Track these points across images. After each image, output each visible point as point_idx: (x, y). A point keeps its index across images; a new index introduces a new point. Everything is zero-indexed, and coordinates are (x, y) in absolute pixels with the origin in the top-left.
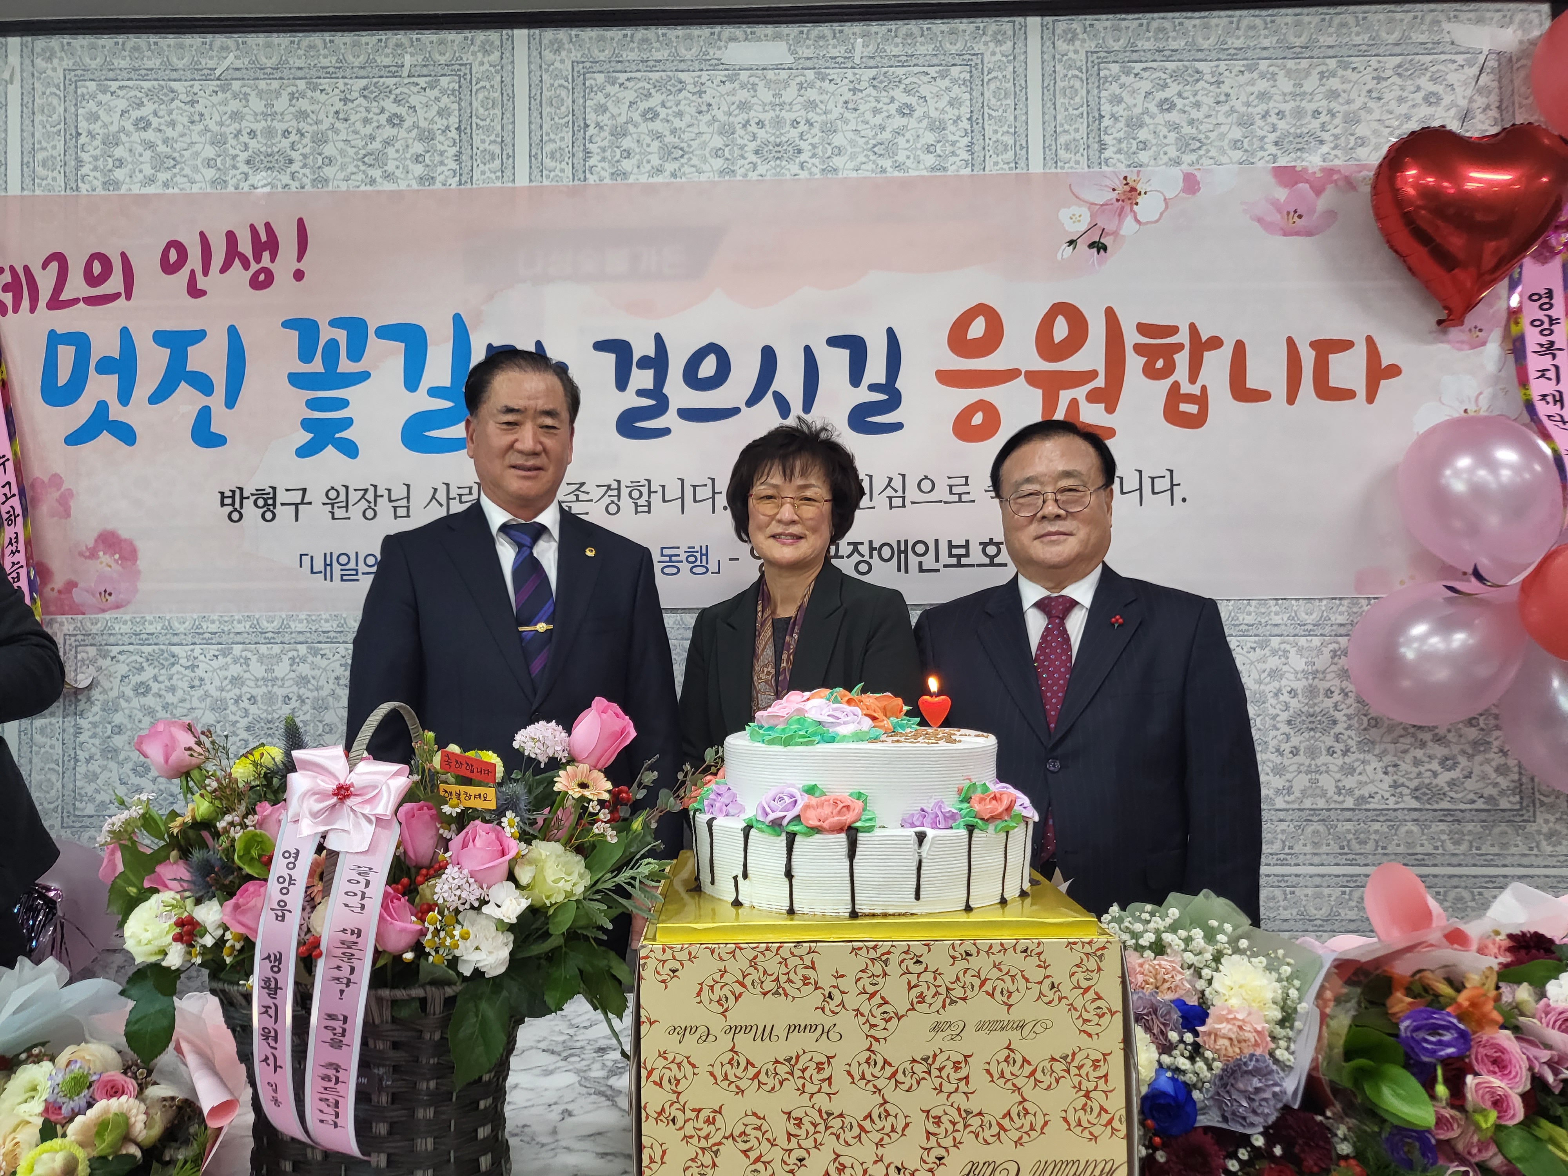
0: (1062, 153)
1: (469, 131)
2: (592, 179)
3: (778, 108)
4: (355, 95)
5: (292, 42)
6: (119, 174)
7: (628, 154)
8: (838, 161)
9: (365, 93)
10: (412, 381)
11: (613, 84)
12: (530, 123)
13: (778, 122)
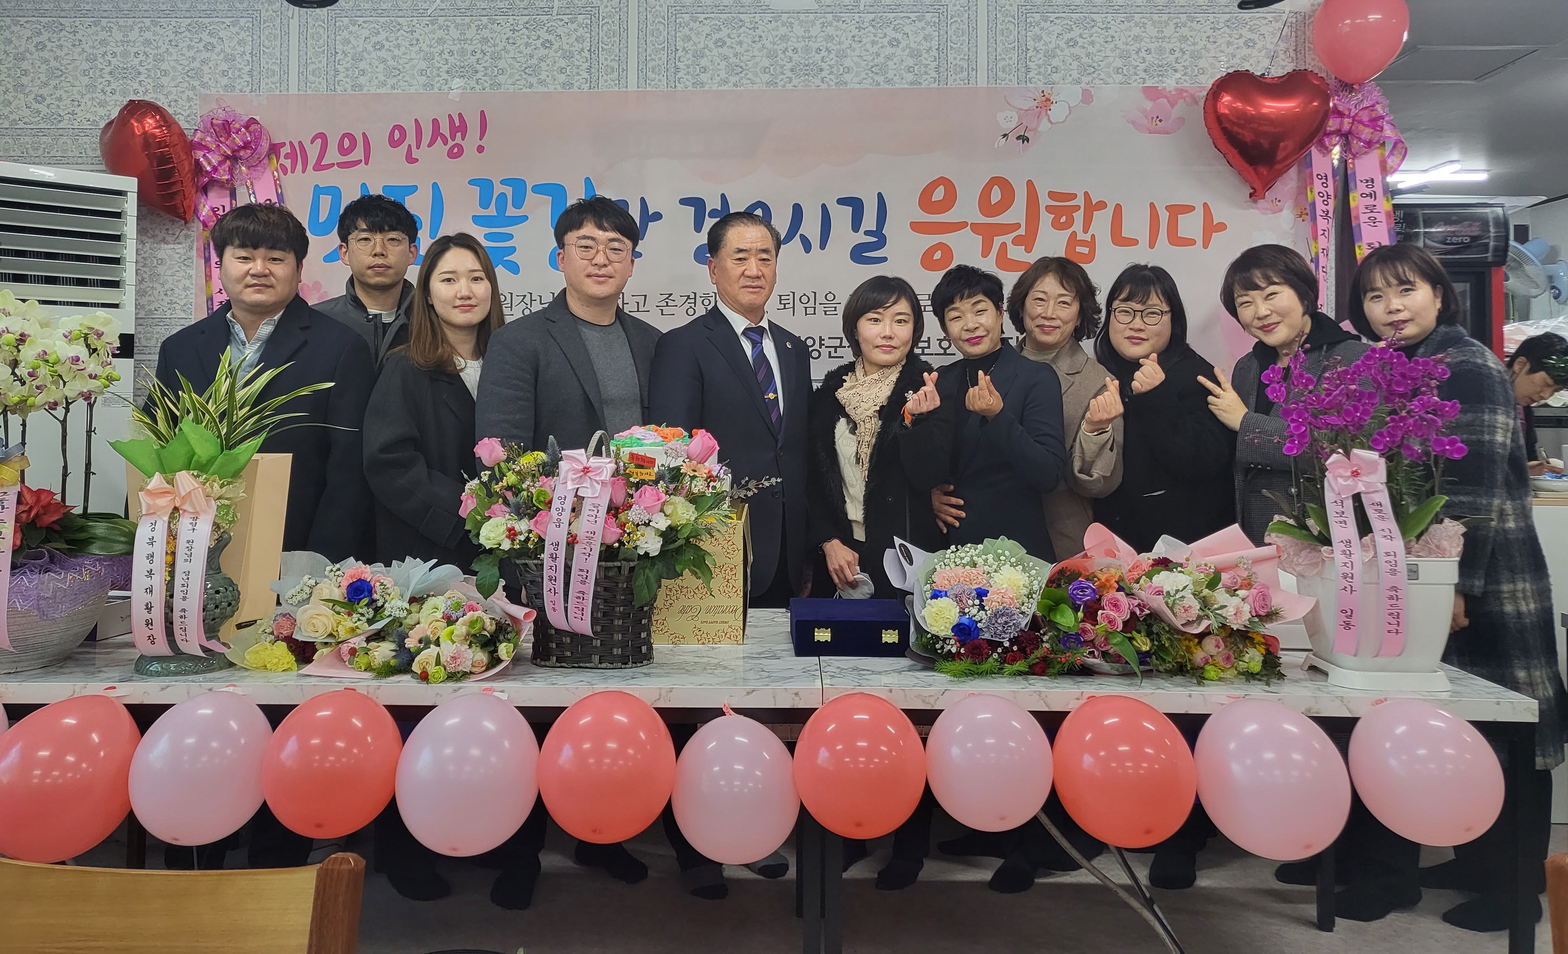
0: (1000, 73)
1: (597, 52)
2: (680, 87)
3: (807, 40)
4: (520, 27)
6: (362, 80)
7: (704, 70)
8: (847, 77)
9: (527, 26)
11: (695, 22)
12: (638, 47)
13: (807, 50)
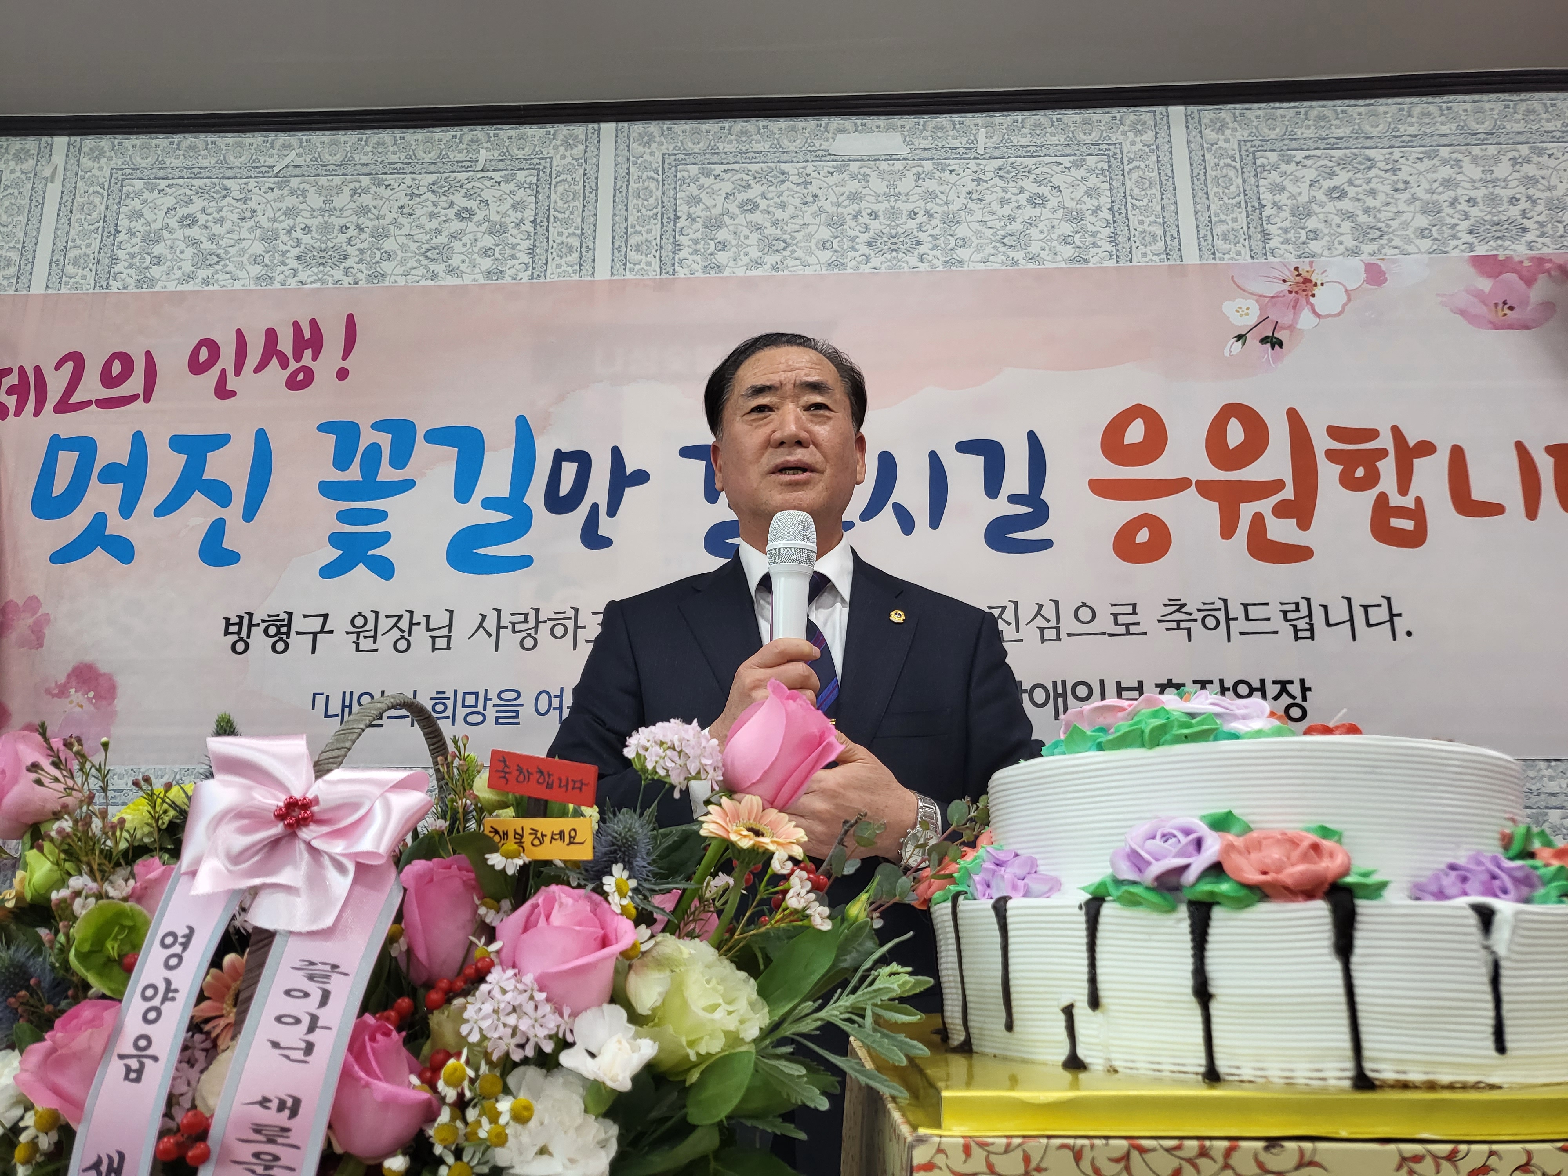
0: (1219, 244)
1: (545, 224)
2: (681, 272)
3: (892, 199)
4: (423, 189)
5: (360, 140)
7: (723, 246)
9: (434, 188)
10: (463, 492)
11: (708, 176)
12: (614, 215)
13: (893, 213)
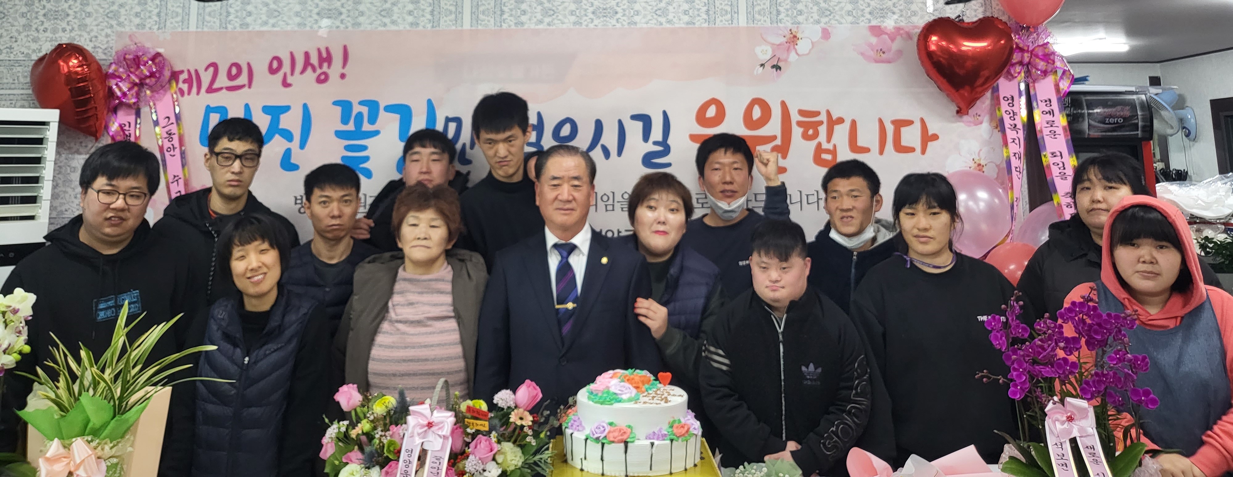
0: (756, 16)
2: (505, 26)
6: (249, 20)
7: (524, 12)
8: (637, 19)
